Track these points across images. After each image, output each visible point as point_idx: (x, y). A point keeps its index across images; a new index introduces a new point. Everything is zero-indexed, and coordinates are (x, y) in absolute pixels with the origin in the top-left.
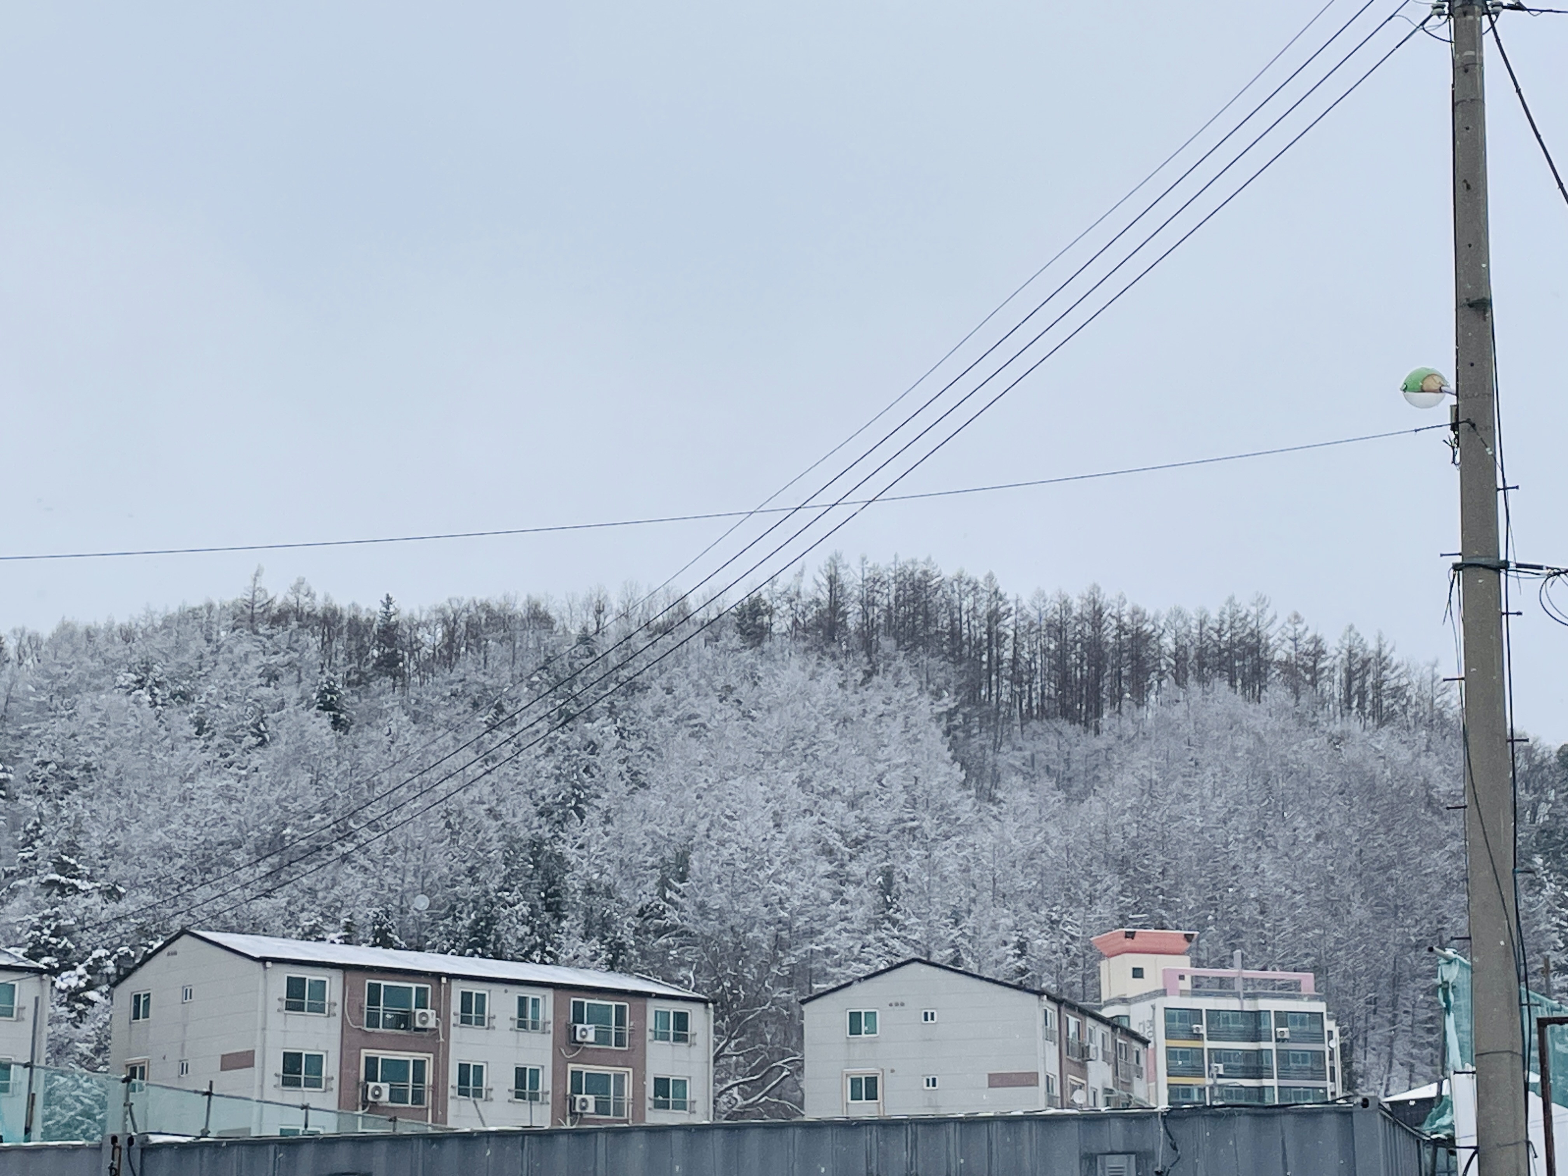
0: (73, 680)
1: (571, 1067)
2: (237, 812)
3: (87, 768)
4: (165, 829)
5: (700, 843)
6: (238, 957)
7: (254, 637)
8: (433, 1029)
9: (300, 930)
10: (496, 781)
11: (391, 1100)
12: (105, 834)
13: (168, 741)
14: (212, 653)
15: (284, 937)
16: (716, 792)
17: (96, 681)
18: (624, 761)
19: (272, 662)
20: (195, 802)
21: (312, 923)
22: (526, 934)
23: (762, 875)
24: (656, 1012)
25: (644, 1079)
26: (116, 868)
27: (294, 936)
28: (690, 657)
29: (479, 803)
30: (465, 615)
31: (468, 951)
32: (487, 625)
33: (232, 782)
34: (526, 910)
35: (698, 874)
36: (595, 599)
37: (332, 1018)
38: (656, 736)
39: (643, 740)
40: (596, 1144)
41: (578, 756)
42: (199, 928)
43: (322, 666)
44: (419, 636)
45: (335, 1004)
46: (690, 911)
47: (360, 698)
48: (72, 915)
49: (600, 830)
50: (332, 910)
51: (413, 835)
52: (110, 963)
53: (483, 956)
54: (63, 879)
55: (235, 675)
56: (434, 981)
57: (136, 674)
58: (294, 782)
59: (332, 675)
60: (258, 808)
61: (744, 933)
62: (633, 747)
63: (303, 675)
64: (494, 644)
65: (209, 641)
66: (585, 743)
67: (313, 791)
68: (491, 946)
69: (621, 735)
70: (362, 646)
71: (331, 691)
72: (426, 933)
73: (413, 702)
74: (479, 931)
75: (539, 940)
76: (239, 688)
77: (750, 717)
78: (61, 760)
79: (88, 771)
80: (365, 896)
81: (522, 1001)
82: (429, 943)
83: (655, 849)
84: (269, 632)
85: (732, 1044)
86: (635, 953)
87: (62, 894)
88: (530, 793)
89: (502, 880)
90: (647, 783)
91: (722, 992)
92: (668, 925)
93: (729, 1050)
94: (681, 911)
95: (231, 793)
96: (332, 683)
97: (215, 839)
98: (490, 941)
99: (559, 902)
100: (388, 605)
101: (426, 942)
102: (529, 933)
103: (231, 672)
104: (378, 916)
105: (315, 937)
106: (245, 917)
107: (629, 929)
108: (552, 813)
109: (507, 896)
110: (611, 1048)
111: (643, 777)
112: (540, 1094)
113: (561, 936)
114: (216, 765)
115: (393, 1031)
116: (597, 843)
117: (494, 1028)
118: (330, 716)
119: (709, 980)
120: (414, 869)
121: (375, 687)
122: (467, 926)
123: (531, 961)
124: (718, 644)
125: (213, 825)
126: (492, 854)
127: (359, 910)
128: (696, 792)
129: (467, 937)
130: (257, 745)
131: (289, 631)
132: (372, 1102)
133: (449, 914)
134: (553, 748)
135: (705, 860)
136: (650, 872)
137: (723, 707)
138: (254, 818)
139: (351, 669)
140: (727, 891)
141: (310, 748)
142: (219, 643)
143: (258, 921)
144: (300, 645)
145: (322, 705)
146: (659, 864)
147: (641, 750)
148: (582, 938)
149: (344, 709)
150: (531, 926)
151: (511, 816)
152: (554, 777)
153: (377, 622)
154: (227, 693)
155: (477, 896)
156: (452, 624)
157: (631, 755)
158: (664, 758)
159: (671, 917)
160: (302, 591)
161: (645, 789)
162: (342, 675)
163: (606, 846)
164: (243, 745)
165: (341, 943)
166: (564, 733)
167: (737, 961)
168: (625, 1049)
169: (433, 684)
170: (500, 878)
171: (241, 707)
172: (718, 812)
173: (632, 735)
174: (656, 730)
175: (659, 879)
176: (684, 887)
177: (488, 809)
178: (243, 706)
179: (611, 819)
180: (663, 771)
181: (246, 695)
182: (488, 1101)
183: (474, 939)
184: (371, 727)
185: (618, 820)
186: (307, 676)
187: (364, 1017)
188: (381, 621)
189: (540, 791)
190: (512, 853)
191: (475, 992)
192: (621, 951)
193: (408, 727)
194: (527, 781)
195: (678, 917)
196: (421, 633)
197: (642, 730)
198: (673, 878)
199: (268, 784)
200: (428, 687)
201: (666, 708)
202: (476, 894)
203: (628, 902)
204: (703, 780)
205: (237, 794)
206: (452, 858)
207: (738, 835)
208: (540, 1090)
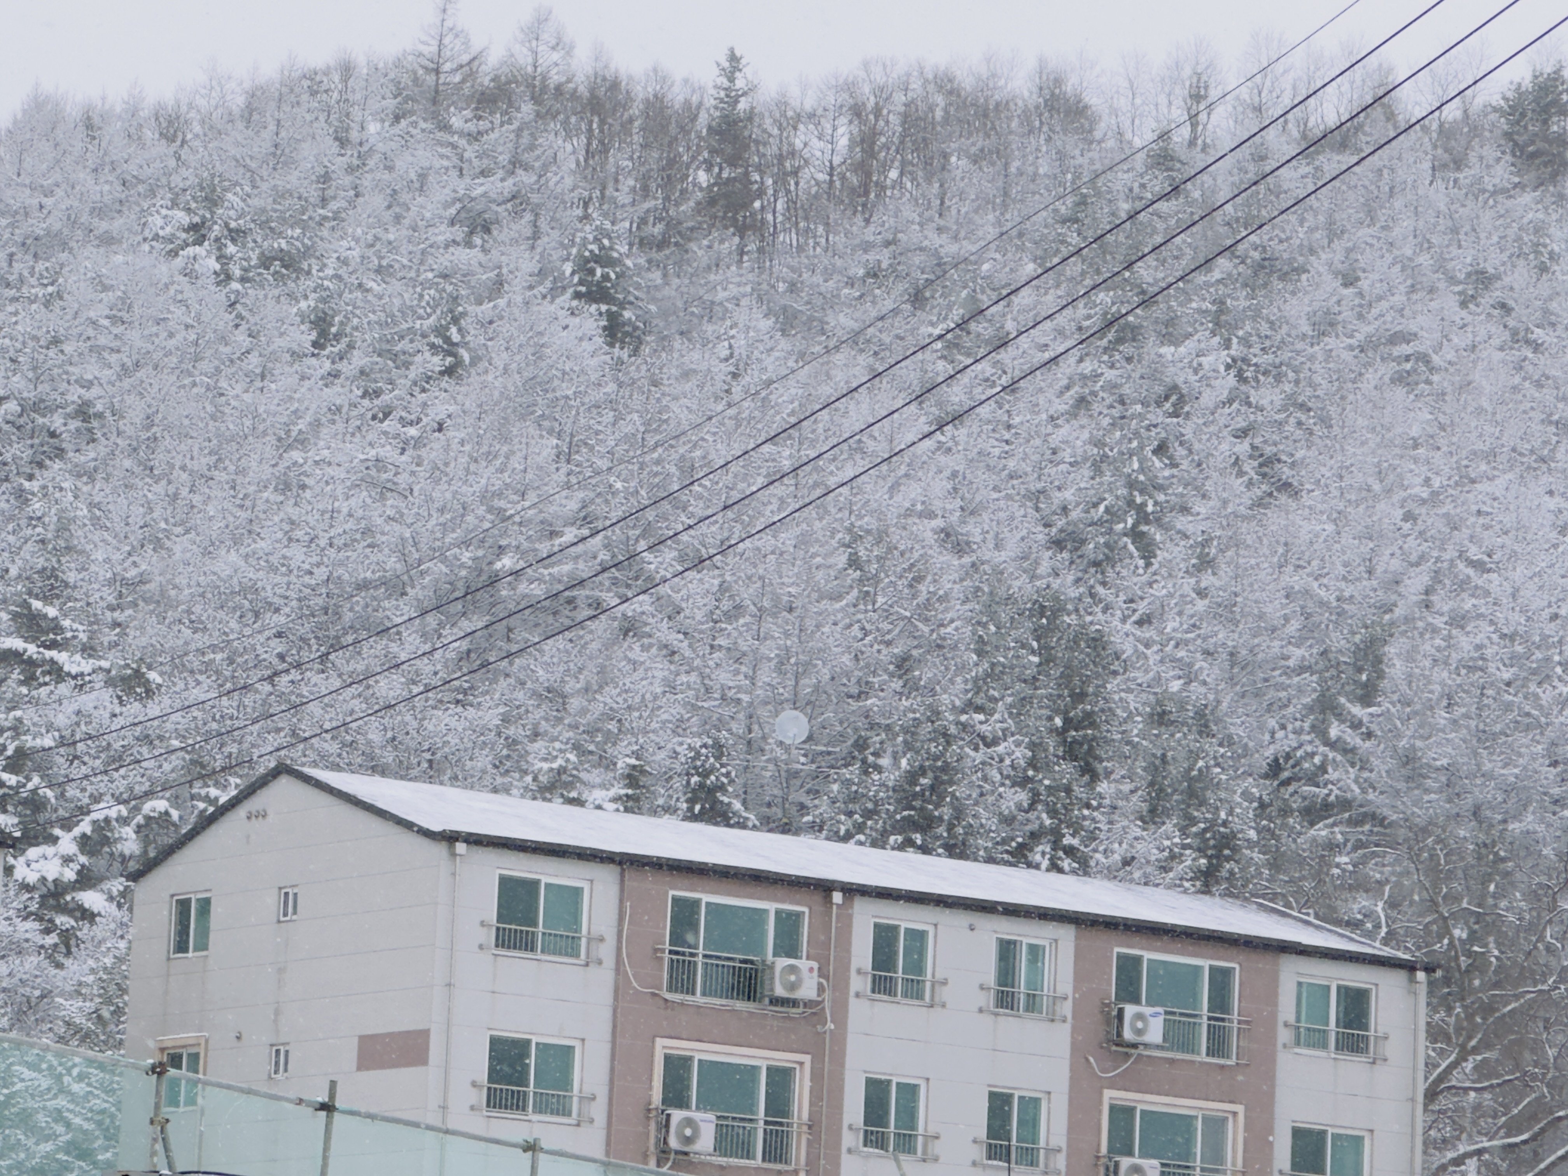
0: (55, 223)
1: (1110, 1095)
2: (397, 519)
3: (83, 412)
4: (243, 550)
5: (1407, 620)
7: (439, 135)
8: (808, 1004)
9: (529, 779)
10: (961, 468)
11: (719, 1149)
12: (117, 557)
13: (254, 360)
14: (351, 169)
15: (495, 790)
16: (1448, 508)
17: (104, 226)
18: (1242, 434)
19: (477, 192)
20: (308, 494)
21: (555, 765)
22: (1019, 807)
23: (1546, 696)
24: (1300, 984)
25: (1271, 1131)
26: (142, 629)
27: (514, 791)
28: (1398, 204)
29: (920, 515)
30: (899, 98)
31: (894, 839)
32: (946, 119)
33: (389, 452)
34: (1021, 754)
35: (1404, 687)
36: (1187, 71)
37: (592, 968)
38: (1317, 379)
39: (1288, 388)
41: (1141, 417)
42: (314, 764)
43: (586, 203)
44: (798, 144)
45: (602, 940)
46: (1384, 769)
47: (665, 276)
48: (50, 727)
49: (1187, 585)
50: (599, 737)
51: (776, 581)
52: (128, 832)
53: (925, 850)
54: (32, 649)
55: (398, 218)
56: (818, 898)
57: (188, 210)
58: (519, 456)
59: (608, 225)
60: (442, 511)
61: (1505, 821)
62: (1264, 402)
63: (543, 224)
64: (963, 163)
65: (342, 142)
66: (1159, 389)
67: (561, 477)
68: (942, 831)
69: (1239, 374)
71: (604, 259)
72: (801, 797)
73: (782, 287)
74: (915, 795)
75: (1048, 822)
76: (406, 247)
77: (1527, 342)
78: (30, 395)
79: (86, 418)
80: (671, 711)
81: (1007, 951)
82: (808, 818)
83: (1309, 630)
84: (471, 127)
85: (1469, 1065)
86: (1257, 856)
87: (29, 680)
88: (1037, 497)
89: (969, 687)
90: (1295, 484)
91: (1449, 950)
92: (1332, 798)
93: (1460, 1076)
94: (1362, 768)
95: (385, 476)
96: (606, 242)
97: (351, 576)
98: (940, 819)
99: (1094, 738)
100: (733, 73)
101: (802, 815)
102: (1025, 805)
103: (390, 212)
104: (698, 754)
105: (562, 796)
106: (413, 745)
107: (1246, 804)
108: (1083, 542)
109: (981, 723)
110: (1198, 1059)
111: (1285, 469)
112: (1042, 1152)
113: (1095, 814)
114: (354, 413)
115: (724, 1001)
116: (1180, 613)
117: (944, 1006)
118: (601, 314)
119: (1419, 923)
120: (777, 655)
121: (700, 253)
122: (891, 784)
123: (1030, 865)
124: (1461, 176)
125: (345, 545)
126: (949, 630)
127: (658, 740)
128: (1402, 507)
129: (892, 808)
130: (442, 373)
131: (516, 125)
132: (677, 1152)
133: (854, 758)
134: (1089, 398)
135: (1419, 657)
136: (1296, 679)
137: (1469, 319)
138: (432, 532)
139: (648, 211)
140: (1468, 727)
141: (556, 382)
142: (365, 148)
143: (438, 756)
144: (538, 158)
145: (583, 289)
146: (1317, 663)
147: (1284, 409)
148: (1142, 819)
149: (632, 298)
150: (1032, 790)
151: (991, 546)
152: (1088, 464)
153: (708, 110)
154: (381, 258)
155: (915, 719)
156: (872, 117)
157: (1260, 419)
158: (1335, 428)
159: (1339, 781)
160: (545, 36)
161: (1290, 496)
162: (627, 225)
163: (1201, 619)
164: (413, 373)
165: (617, 810)
166: (1112, 367)
167: (1485, 883)
168: (1229, 1062)
169: (826, 250)
170: (966, 681)
171: (411, 290)
172: (1451, 553)
173: (1264, 374)
174: (1317, 366)
175: (1314, 696)
176: (1371, 715)
177: (942, 530)
178: (414, 287)
179: (1213, 560)
180: (1331, 457)
181: (422, 263)
182: (924, 1161)
183: (906, 813)
184: (689, 340)
185: (1228, 564)
186: (553, 224)
187: (662, 970)
188: (716, 108)
189: (1058, 494)
190: (993, 628)
191: (904, 925)
192: (1227, 852)
193: (770, 343)
194: (1029, 469)
195: (1356, 781)
196: (802, 137)
197: (1288, 365)
198: (1347, 696)
199: (464, 460)
200: (815, 256)
201: (1340, 318)
202: (911, 715)
203: (1246, 745)
204: (1419, 480)
205: (400, 479)
206: (860, 635)
207: (1495, 604)
208: (1042, 1143)
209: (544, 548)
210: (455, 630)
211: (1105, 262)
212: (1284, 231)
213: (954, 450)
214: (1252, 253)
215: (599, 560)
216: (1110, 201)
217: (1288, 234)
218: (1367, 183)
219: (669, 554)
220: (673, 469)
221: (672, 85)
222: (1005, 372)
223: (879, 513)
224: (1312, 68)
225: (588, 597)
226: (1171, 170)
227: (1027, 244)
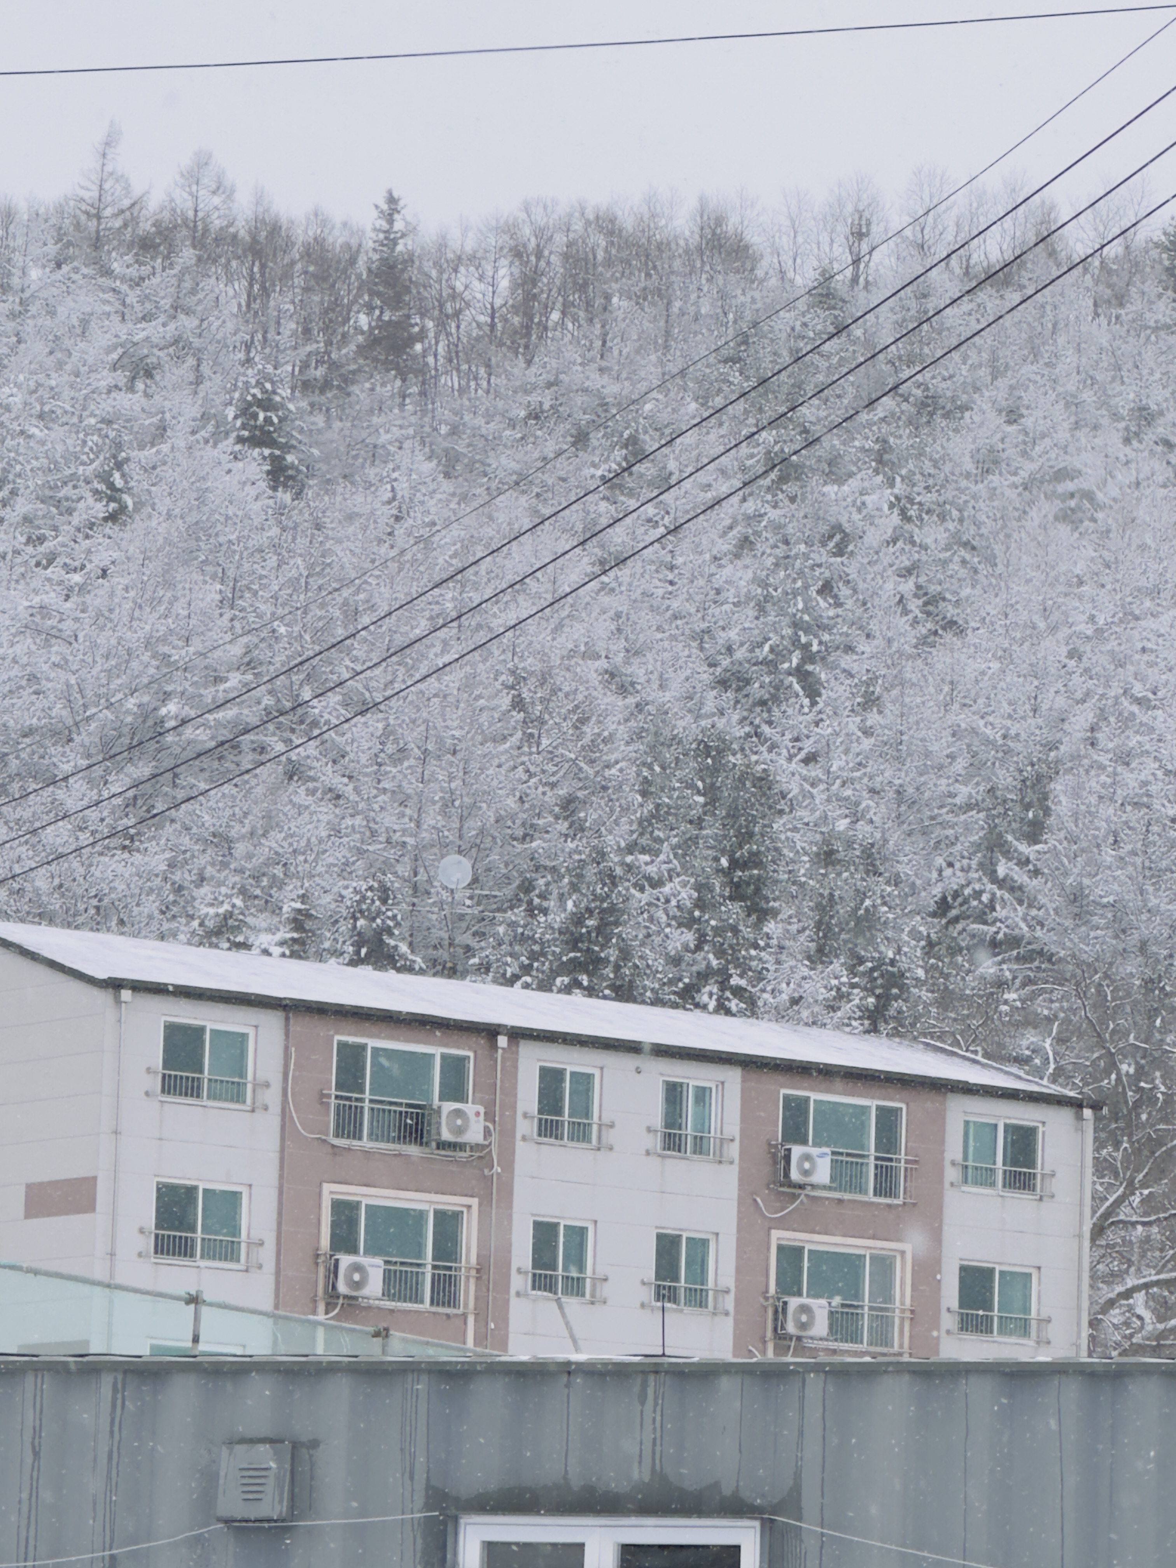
1: (778, 1236)
2: (62, 665)
5: (1076, 757)
6: (60, 977)
7: (101, 280)
8: (478, 1146)
9: (195, 923)
10: (624, 609)
11: (387, 1294)
15: (162, 937)
16: (1112, 644)
18: (907, 572)
19: (139, 337)
21: (221, 911)
22: (686, 948)
24: (967, 1123)
25: (938, 1269)
27: (182, 937)
28: (1061, 340)
29: (584, 656)
30: (560, 240)
31: (561, 981)
32: (609, 262)
33: (52, 598)
34: (687, 895)
35: (1070, 825)
36: (850, 208)
37: (259, 1115)
38: (982, 517)
39: (952, 526)
40: (802, 1399)
41: (806, 556)
43: (248, 347)
44: (459, 286)
45: (267, 1085)
46: (1051, 906)
47: (328, 419)
49: (853, 724)
50: (265, 882)
51: (440, 724)
53: (591, 992)
55: (60, 365)
56: (481, 1042)
58: (183, 601)
59: (270, 369)
60: (107, 657)
62: (929, 541)
63: (206, 369)
64: (625, 304)
66: (824, 528)
67: (225, 621)
68: (609, 972)
69: (903, 513)
70: (336, 303)
71: (266, 404)
72: (467, 939)
73: (444, 429)
74: (583, 937)
75: (715, 963)
76: (67, 393)
80: (336, 855)
81: (674, 1093)
82: (475, 961)
83: (976, 767)
84: (133, 272)
85: (1136, 1200)
86: (926, 995)
88: (701, 637)
89: (634, 827)
90: (961, 622)
91: (1116, 1085)
92: (1000, 936)
93: (1128, 1210)
94: (1030, 906)
95: (49, 623)
96: (268, 386)
97: (17, 723)
98: (606, 960)
99: (759, 878)
100: (391, 215)
101: (468, 958)
102: (692, 946)
103: (52, 357)
104: (364, 898)
105: (229, 940)
106: (80, 891)
107: (913, 943)
108: (748, 682)
109: (647, 864)
110: (864, 1198)
111: (950, 607)
112: (711, 1293)
113: (763, 954)
114: (19, 560)
115: (391, 1146)
116: (846, 752)
117: (611, 1149)
118: (264, 458)
119: (1087, 1059)
120: (442, 798)
121: (362, 396)
122: (556, 926)
123: (697, 1005)
124: (1122, 312)
125: (10, 691)
126: (614, 771)
127: (323, 884)
128: (1067, 644)
129: (558, 950)
130: (106, 519)
131: (178, 268)
132: (346, 1297)
133: (520, 900)
134: (752, 538)
135: (1085, 794)
136: (963, 817)
137: (1132, 455)
138: (98, 678)
139: (309, 354)
140: (1134, 865)
141: (219, 527)
142: (27, 294)
143: (106, 900)
144: (200, 301)
145: (246, 433)
146: (983, 800)
147: (947, 548)
148: (809, 958)
149: (294, 442)
150: (698, 930)
151: (655, 686)
152: (752, 604)
153: (367, 253)
154: (43, 404)
155: (580, 861)
156: (533, 258)
157: (924, 558)
158: (1000, 566)
159: (1007, 918)
160: (205, 181)
161: (956, 634)
162: (290, 368)
163: (867, 758)
164: (76, 519)
165: (283, 955)
166: (775, 507)
167: (1151, 1018)
168: (896, 1202)
169: (488, 392)
170: (631, 822)
171: (74, 435)
172: (1116, 690)
173: (927, 513)
174: (981, 504)
175: (981, 834)
176: (1038, 852)
177: (606, 672)
178: (77, 432)
179: (878, 699)
180: (997, 595)
181: (84, 409)
182: (592, 1303)
183: (572, 955)
184: (352, 483)
185: (893, 702)
186: (215, 368)
187: (328, 1115)
188: (374, 250)
189: (723, 634)
190: (657, 769)
191: (569, 1069)
192: (895, 991)
193: (433, 486)
194: (693, 610)
195: (1024, 920)
196: (463, 280)
197: (951, 504)
198: (1013, 832)
199: (127, 606)
200: (477, 399)
201: (1004, 456)
202: (577, 857)
203: (913, 883)
204: (1085, 617)
205: (63, 626)
206: (525, 777)
207: (1160, 740)
208: (711, 1284)
209: (209, 694)
210: (121, 776)
211: (768, 401)
212: (947, 369)
213: (617, 590)
214: (915, 391)
215: (262, 706)
216: (772, 340)
217: (951, 371)
218: (1030, 319)
219: (334, 698)
220: (337, 613)
221: (333, 228)
222: (668, 513)
223: (543, 655)
224: (975, 205)
225: (253, 742)
226: (834, 308)
227: (691, 385)
